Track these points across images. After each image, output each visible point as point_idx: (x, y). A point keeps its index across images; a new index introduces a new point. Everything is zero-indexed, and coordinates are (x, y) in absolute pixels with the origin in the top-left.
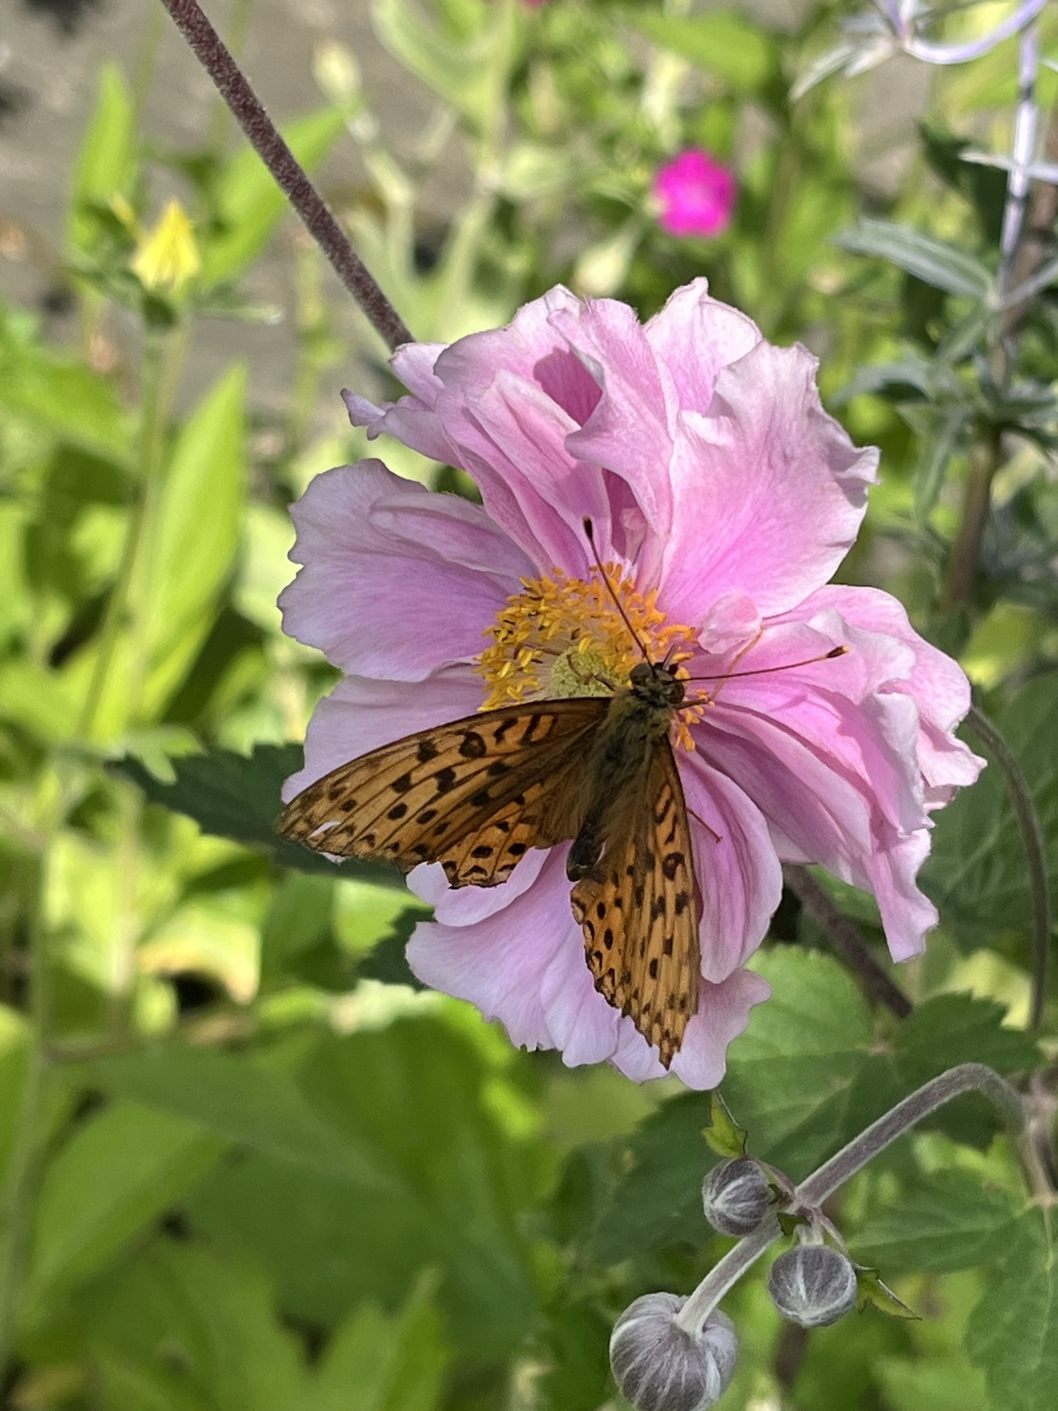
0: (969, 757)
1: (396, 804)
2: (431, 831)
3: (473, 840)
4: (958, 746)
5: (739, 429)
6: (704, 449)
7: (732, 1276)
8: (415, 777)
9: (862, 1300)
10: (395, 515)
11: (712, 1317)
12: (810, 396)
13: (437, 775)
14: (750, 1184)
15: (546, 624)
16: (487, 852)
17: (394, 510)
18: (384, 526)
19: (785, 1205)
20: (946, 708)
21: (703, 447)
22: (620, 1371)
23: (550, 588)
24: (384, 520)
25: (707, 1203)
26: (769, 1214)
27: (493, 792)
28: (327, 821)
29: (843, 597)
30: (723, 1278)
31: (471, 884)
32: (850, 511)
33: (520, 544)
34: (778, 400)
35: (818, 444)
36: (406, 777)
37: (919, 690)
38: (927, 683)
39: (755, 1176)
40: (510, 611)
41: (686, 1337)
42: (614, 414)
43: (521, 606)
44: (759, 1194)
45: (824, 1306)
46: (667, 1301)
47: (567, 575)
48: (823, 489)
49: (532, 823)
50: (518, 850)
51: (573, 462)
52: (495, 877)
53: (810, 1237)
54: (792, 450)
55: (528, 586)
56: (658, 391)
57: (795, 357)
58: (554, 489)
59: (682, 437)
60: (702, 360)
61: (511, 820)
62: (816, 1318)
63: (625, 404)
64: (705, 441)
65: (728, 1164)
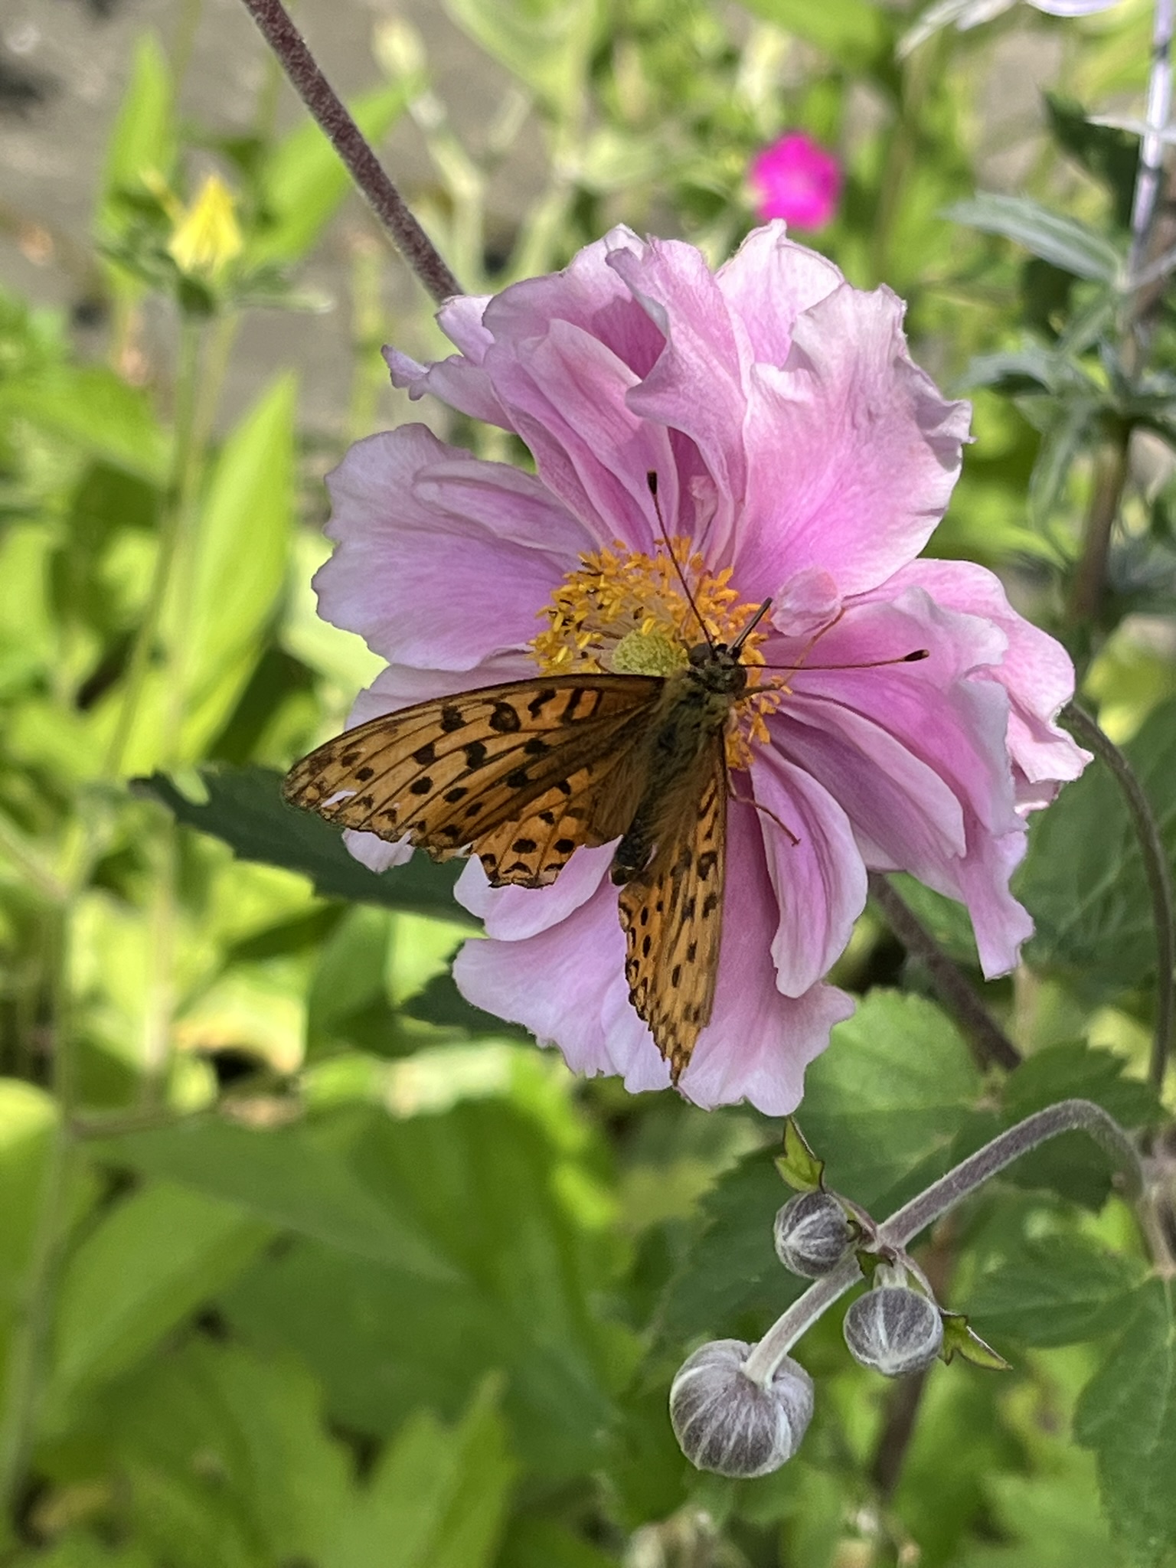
0: (1074, 750)
1: (420, 777)
2: (462, 813)
3: (514, 831)
4: (1060, 736)
5: (818, 383)
6: (780, 407)
7: (805, 1320)
8: (440, 748)
9: (949, 1348)
10: (441, 486)
11: (783, 1364)
12: (896, 344)
13: (467, 748)
14: (826, 1219)
15: (606, 602)
16: (530, 846)
17: (439, 480)
18: (426, 498)
19: (866, 1243)
20: (1047, 693)
21: (779, 404)
22: (682, 1424)
23: (610, 563)
24: (429, 491)
25: (779, 1240)
26: (847, 1254)
27: (532, 773)
28: (340, 790)
29: (934, 573)
30: (797, 1321)
31: (513, 882)
32: (941, 475)
33: (577, 514)
34: (861, 351)
35: (906, 397)
36: (429, 748)
37: (1017, 675)
38: (1026, 667)
39: (833, 1212)
40: (567, 588)
41: (753, 1385)
42: (680, 367)
43: (578, 583)
44: (838, 1230)
45: (905, 1353)
46: (733, 1348)
47: (629, 548)
48: (911, 449)
49: (580, 818)
50: (566, 846)
51: (636, 420)
52: (540, 877)
53: (892, 1278)
54: (878, 406)
55: (584, 560)
56: (730, 343)
57: (880, 302)
58: (616, 454)
59: (757, 393)
60: (779, 311)
61: (556, 811)
62: (898, 1366)
63: (693, 355)
64: (781, 397)
65: (802, 1199)
